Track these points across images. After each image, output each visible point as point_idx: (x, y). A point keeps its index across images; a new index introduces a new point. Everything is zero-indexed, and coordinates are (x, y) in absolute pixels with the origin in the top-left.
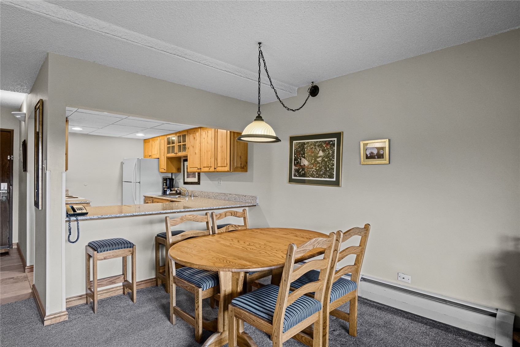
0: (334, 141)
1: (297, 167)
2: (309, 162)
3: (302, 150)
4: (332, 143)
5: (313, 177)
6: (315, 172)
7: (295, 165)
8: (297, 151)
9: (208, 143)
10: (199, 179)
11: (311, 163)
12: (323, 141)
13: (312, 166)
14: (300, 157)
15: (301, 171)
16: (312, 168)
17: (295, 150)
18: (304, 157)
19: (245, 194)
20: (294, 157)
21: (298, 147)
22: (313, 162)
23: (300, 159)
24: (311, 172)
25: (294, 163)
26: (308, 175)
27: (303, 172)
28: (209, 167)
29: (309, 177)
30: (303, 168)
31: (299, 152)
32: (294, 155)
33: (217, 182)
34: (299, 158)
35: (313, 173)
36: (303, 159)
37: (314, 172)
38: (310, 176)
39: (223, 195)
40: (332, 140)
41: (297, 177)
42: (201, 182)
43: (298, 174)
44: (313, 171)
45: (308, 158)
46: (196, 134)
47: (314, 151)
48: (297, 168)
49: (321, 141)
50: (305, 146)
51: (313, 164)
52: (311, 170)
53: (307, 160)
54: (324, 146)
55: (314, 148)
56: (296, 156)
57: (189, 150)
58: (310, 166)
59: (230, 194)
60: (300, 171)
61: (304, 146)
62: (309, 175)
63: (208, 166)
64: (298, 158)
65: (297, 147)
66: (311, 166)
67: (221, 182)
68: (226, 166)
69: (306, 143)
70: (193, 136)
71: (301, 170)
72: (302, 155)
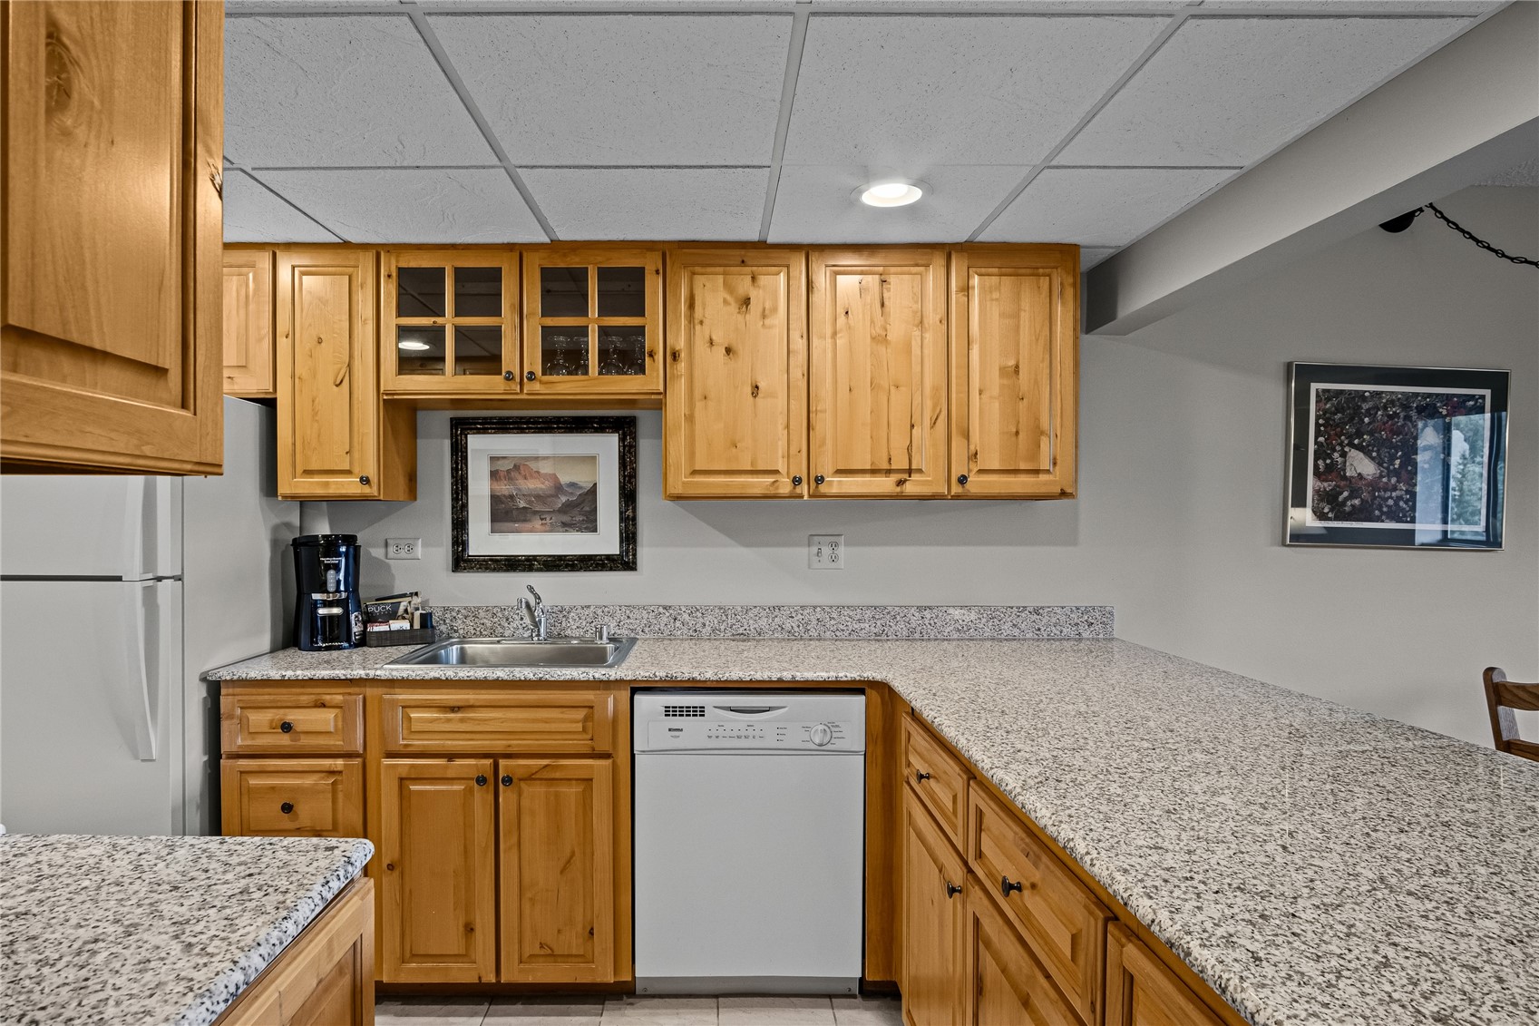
0: (1483, 397)
1: (1326, 484)
2: (1380, 464)
3: (1352, 419)
4: (1471, 403)
5: (1399, 520)
6: (1406, 502)
7: (1317, 474)
8: (1327, 420)
9: (881, 339)
10: (629, 536)
11: (1388, 468)
12: (1437, 395)
13: (1394, 480)
14: (1341, 444)
15: (1346, 499)
16: (1395, 489)
17: (1318, 418)
18: (1359, 448)
19: (1031, 604)
20: (1316, 443)
21: (1333, 405)
22: (1397, 466)
23: (1344, 455)
24: (1391, 502)
25: (1316, 466)
26: (1377, 513)
27: (1357, 502)
28: (888, 472)
29: (1379, 519)
30: (1355, 485)
31: (1337, 426)
32: (1316, 438)
33: (802, 552)
34: (1338, 448)
35: (1396, 504)
36: (1354, 455)
37: (1401, 503)
38: (1384, 517)
39: (869, 614)
40: (1474, 396)
41: (1330, 519)
42: (644, 553)
43: (1331, 510)
44: (1400, 498)
45: (1378, 451)
46: (763, 280)
47: (1403, 426)
48: (1327, 486)
49: (1430, 395)
50: (1365, 406)
51: (1397, 473)
52: (1388, 494)
53: (1373, 459)
54: (1444, 412)
55: (1402, 415)
56: (1321, 439)
57: (682, 366)
58: (1385, 480)
59: (919, 608)
60: (1341, 498)
61: (1360, 407)
62: (1382, 513)
63: (885, 466)
64: (1334, 450)
65: (1328, 406)
66: (1389, 480)
67: (841, 550)
68: (1048, 471)
69: (1367, 394)
70: (728, 287)
71: (1346, 494)
72: (1350, 437)
